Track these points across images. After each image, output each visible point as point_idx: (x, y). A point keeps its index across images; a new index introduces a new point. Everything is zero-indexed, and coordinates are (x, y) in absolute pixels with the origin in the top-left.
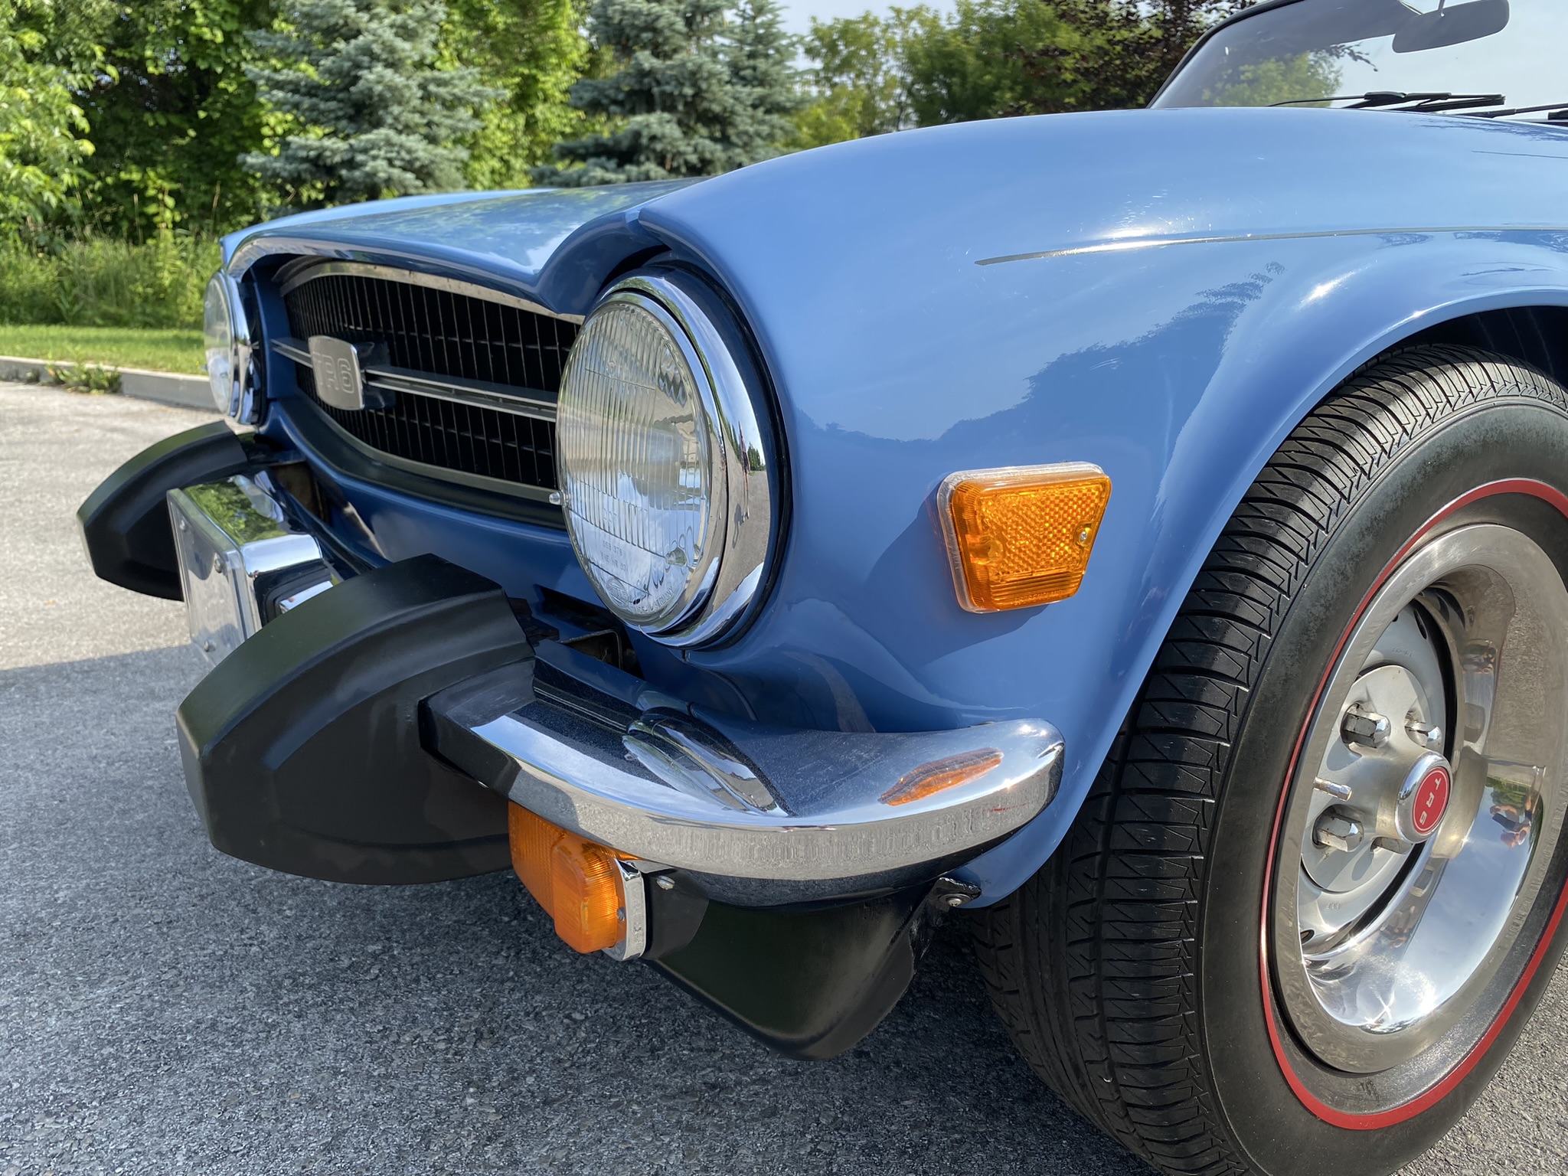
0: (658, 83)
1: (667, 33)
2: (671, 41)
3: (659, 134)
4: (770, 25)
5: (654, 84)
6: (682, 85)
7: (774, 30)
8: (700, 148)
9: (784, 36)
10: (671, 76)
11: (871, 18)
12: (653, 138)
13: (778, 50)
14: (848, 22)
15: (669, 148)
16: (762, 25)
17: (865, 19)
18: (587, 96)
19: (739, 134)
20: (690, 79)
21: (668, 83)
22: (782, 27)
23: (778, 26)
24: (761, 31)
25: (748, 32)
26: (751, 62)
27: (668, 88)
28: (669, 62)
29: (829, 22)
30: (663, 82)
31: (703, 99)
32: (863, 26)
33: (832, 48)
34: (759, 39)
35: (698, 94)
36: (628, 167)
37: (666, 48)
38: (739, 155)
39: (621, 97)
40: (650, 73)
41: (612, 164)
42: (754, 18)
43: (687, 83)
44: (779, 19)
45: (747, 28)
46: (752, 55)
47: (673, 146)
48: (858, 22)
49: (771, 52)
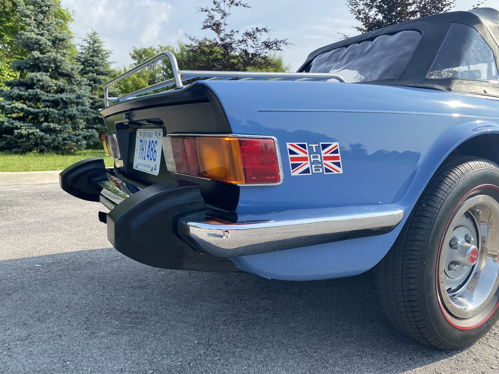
0: (42, 62)
1: (44, 45)
2: (47, 49)
3: (41, 79)
4: (99, 47)
5: (40, 62)
6: (50, 63)
7: (100, 49)
8: (58, 85)
9: (104, 51)
10: (46, 60)
11: (153, 48)
12: (39, 81)
13: (102, 55)
14: (145, 49)
15: (46, 84)
16: (96, 46)
17: (151, 49)
18: (16, 65)
19: (75, 81)
20: (53, 61)
21: (45, 63)
22: (103, 48)
23: (101, 47)
24: (96, 49)
25: (90, 49)
26: (92, 58)
27: (45, 65)
28: (44, 56)
29: (139, 49)
30: (43, 62)
31: (60, 68)
32: (150, 51)
33: (141, 57)
34: (94, 51)
35: (57, 67)
36: (29, 90)
37: (44, 51)
38: (75, 87)
39: (28, 66)
40: (38, 58)
41: (24, 89)
42: (93, 44)
43: (52, 63)
44: (101, 45)
45: (90, 47)
46: (91, 56)
47: (47, 84)
48: (148, 49)
49: (100, 55)
